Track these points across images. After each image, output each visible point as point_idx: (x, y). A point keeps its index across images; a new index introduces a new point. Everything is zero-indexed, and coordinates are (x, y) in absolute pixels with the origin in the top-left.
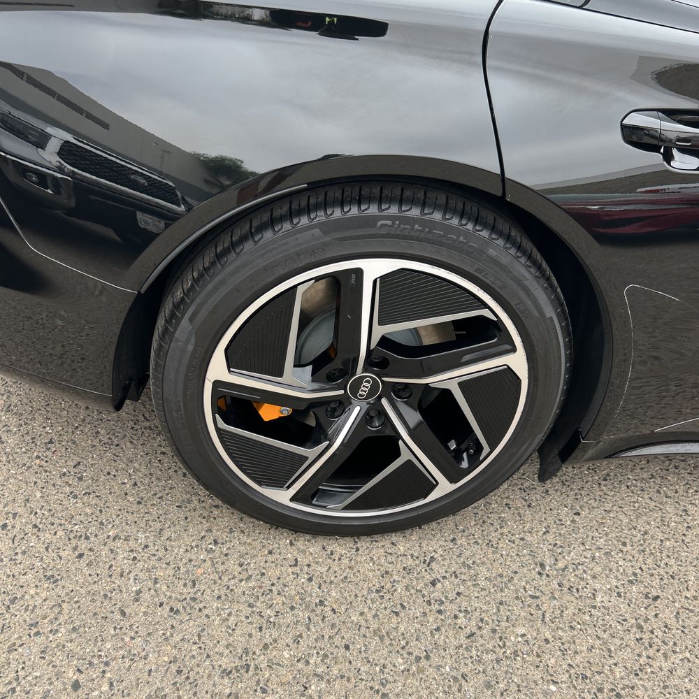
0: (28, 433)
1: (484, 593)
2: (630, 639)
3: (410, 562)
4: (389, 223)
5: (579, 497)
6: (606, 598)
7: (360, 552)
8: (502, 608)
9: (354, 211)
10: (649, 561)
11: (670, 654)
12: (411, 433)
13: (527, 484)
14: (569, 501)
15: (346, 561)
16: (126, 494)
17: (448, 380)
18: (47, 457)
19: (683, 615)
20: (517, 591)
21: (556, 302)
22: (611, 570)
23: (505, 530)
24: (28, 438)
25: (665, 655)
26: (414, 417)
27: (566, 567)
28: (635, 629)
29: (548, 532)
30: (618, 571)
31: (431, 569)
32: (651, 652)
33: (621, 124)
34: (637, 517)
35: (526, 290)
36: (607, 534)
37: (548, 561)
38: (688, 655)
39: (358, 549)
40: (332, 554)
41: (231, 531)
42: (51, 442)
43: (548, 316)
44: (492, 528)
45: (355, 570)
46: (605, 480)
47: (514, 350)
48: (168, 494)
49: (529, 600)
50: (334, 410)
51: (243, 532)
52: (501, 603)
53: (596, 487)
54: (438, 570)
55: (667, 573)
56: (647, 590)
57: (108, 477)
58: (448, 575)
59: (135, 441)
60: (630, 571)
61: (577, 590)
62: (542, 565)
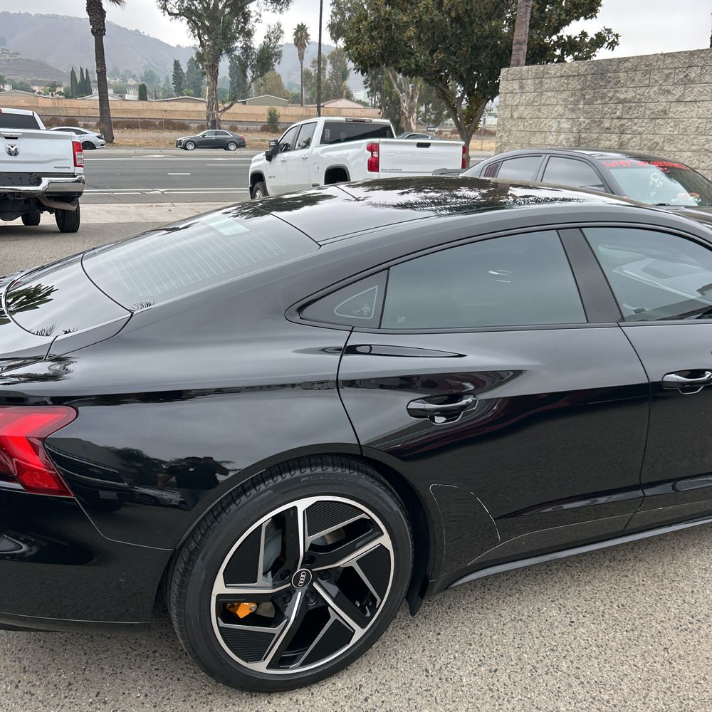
0: (49, 683)
1: (398, 697)
2: (487, 697)
3: (347, 692)
4: (307, 479)
5: (436, 623)
6: (468, 679)
7: (315, 695)
8: (410, 702)
9: (288, 476)
10: (487, 650)
11: (510, 699)
12: (334, 600)
13: (404, 624)
14: (432, 628)
15: (307, 703)
16: (143, 703)
17: (350, 560)
18: (72, 695)
19: (513, 676)
20: (416, 690)
21: (397, 502)
22: (467, 662)
23: (399, 656)
24: (51, 686)
25: (508, 701)
26: (334, 590)
27: (441, 668)
28: (488, 692)
29: (424, 650)
30: (471, 661)
31: (362, 692)
32: (500, 702)
33: (407, 409)
34: (474, 626)
35: (382, 499)
36: (459, 642)
37: (430, 667)
38: (520, 697)
39: (313, 694)
40: (297, 701)
41: (226, 706)
42: (70, 684)
43: (395, 510)
44: (390, 657)
45: (315, 707)
46: (449, 608)
47: (382, 534)
48: (172, 695)
49: (425, 693)
50: (285, 599)
51: (234, 704)
52: (409, 700)
53: (445, 614)
54: (366, 691)
55: (498, 654)
56: (490, 667)
57: (125, 696)
58: (373, 693)
59: (132, 667)
60: (478, 660)
61: (451, 679)
62: (427, 671)
